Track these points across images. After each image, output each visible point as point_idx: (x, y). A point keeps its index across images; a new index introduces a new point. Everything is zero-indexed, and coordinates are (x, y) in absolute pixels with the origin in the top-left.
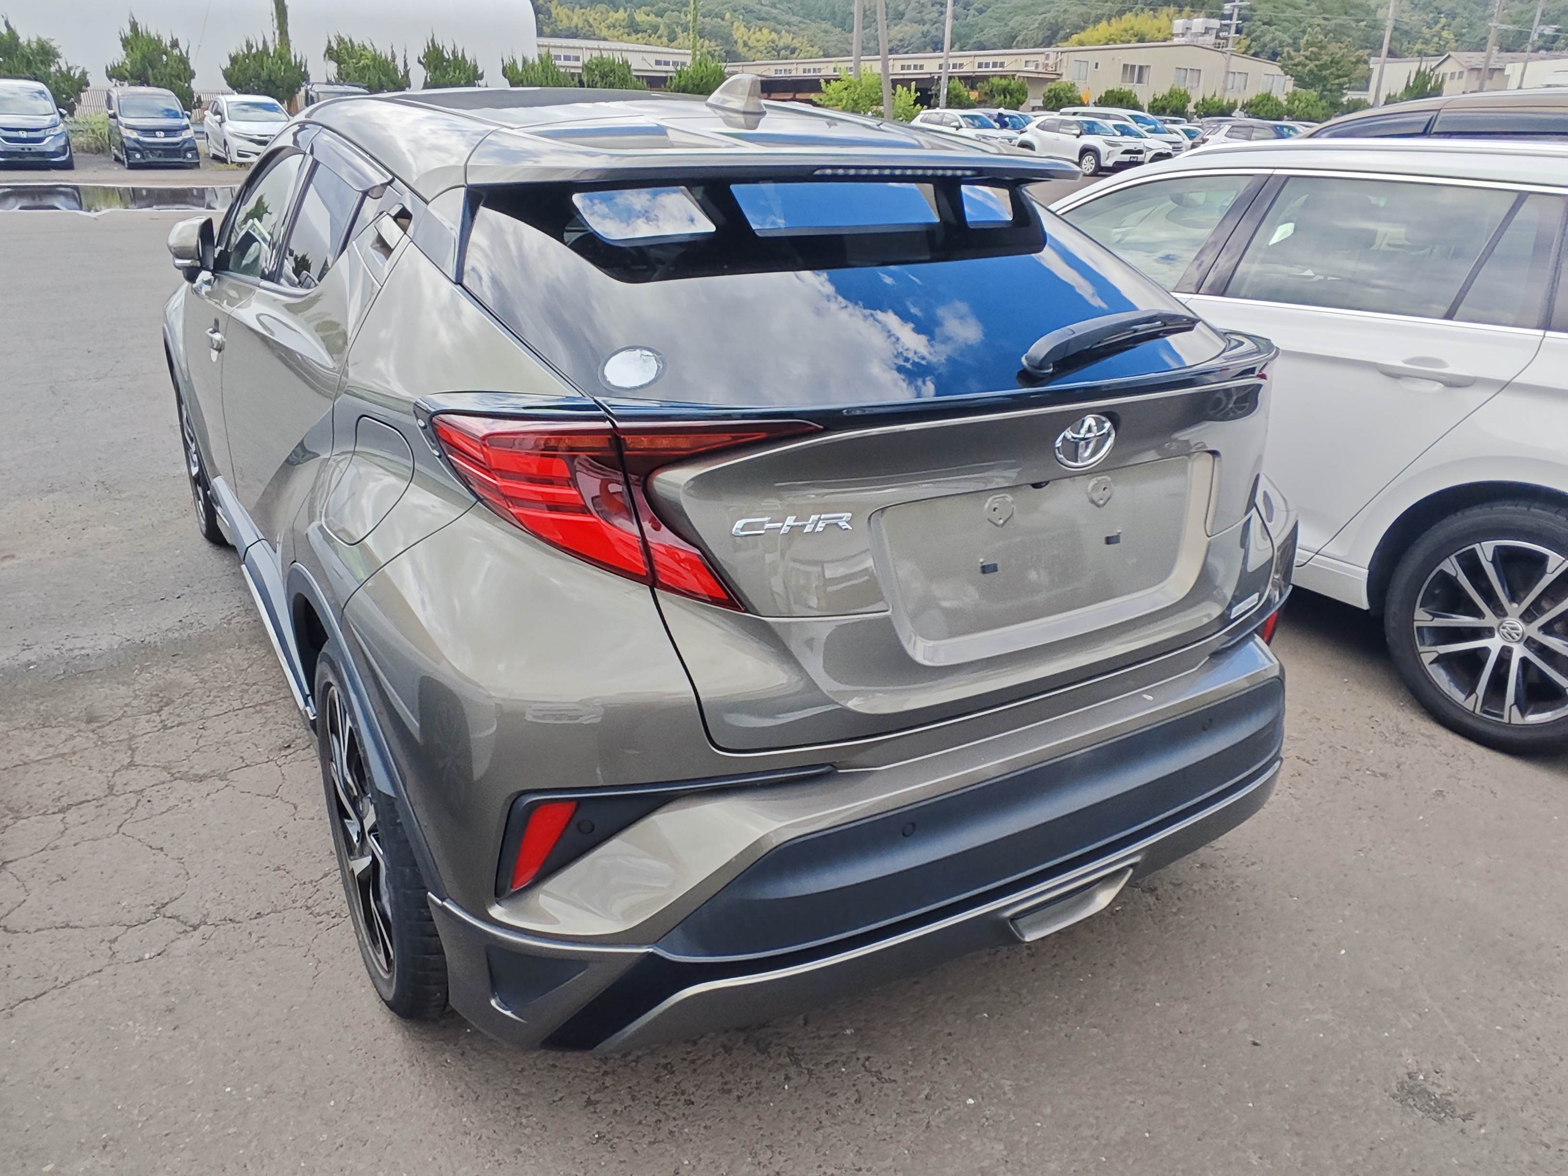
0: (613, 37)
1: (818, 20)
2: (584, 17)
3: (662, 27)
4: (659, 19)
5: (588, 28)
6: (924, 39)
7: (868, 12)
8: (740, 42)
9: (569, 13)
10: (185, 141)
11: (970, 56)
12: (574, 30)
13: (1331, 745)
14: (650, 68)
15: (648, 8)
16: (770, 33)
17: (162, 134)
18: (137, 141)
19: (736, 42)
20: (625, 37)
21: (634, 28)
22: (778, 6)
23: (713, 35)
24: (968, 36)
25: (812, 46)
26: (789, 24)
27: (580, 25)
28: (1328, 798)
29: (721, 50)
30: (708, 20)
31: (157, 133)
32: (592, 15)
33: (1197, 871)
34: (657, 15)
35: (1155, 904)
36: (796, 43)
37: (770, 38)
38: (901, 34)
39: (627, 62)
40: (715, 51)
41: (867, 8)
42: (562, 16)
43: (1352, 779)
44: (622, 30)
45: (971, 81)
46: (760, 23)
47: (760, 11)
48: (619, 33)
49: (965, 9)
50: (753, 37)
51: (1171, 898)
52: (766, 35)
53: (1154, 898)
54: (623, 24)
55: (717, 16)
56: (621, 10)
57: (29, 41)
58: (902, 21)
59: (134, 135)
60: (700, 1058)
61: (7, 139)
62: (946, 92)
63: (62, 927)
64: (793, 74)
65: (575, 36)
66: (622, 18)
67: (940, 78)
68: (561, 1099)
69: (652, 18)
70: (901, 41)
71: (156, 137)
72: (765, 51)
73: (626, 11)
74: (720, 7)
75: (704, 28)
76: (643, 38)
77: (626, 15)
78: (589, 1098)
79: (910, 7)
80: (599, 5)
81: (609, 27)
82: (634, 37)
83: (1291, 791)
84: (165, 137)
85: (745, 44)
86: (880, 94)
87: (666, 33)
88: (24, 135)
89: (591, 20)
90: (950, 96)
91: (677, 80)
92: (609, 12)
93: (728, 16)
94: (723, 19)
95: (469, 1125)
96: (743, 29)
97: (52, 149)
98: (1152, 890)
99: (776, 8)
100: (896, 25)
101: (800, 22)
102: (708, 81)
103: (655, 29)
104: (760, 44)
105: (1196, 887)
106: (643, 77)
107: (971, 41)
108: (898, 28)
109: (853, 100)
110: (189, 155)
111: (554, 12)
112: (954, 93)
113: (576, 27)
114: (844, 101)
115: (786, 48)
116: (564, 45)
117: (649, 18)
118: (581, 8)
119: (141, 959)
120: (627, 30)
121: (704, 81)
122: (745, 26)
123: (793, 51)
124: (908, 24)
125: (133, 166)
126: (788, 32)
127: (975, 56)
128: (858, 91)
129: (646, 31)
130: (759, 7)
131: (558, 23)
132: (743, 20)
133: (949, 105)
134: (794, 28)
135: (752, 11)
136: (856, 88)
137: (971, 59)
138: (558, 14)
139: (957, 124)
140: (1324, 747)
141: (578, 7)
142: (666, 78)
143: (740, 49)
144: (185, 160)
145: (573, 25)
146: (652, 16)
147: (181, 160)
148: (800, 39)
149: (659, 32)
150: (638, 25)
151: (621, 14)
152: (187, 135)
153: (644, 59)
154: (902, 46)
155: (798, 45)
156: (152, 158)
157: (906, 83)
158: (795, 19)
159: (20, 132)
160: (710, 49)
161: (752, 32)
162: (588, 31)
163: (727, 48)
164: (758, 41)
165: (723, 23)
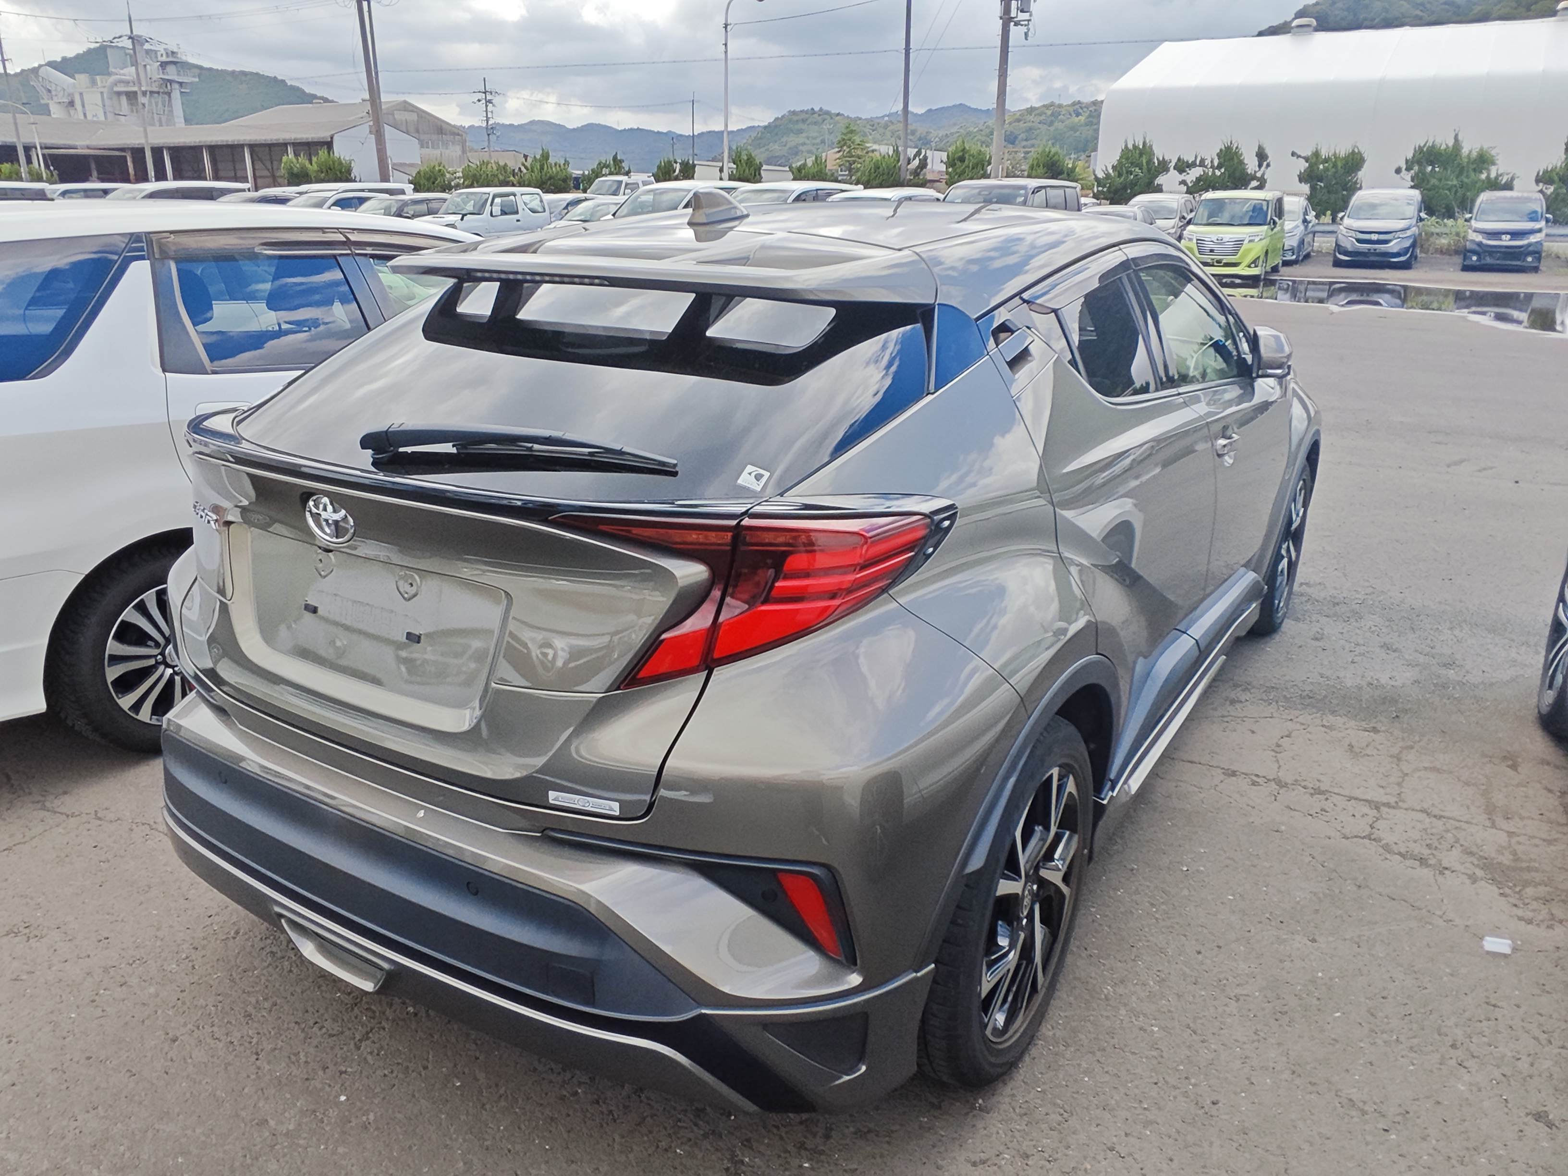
10: (1529, 245)
17: (1509, 237)
18: (1480, 244)
31: (1504, 237)
57: (1470, 152)
59: (1479, 238)
61: (1359, 241)
71: (1501, 240)
84: (1510, 240)
88: (1374, 237)
97: (1395, 250)
110: (1530, 259)
125: (1466, 268)
144: (1524, 264)
147: (1518, 263)
152: (1533, 239)
156: (1489, 260)
159: (1373, 235)
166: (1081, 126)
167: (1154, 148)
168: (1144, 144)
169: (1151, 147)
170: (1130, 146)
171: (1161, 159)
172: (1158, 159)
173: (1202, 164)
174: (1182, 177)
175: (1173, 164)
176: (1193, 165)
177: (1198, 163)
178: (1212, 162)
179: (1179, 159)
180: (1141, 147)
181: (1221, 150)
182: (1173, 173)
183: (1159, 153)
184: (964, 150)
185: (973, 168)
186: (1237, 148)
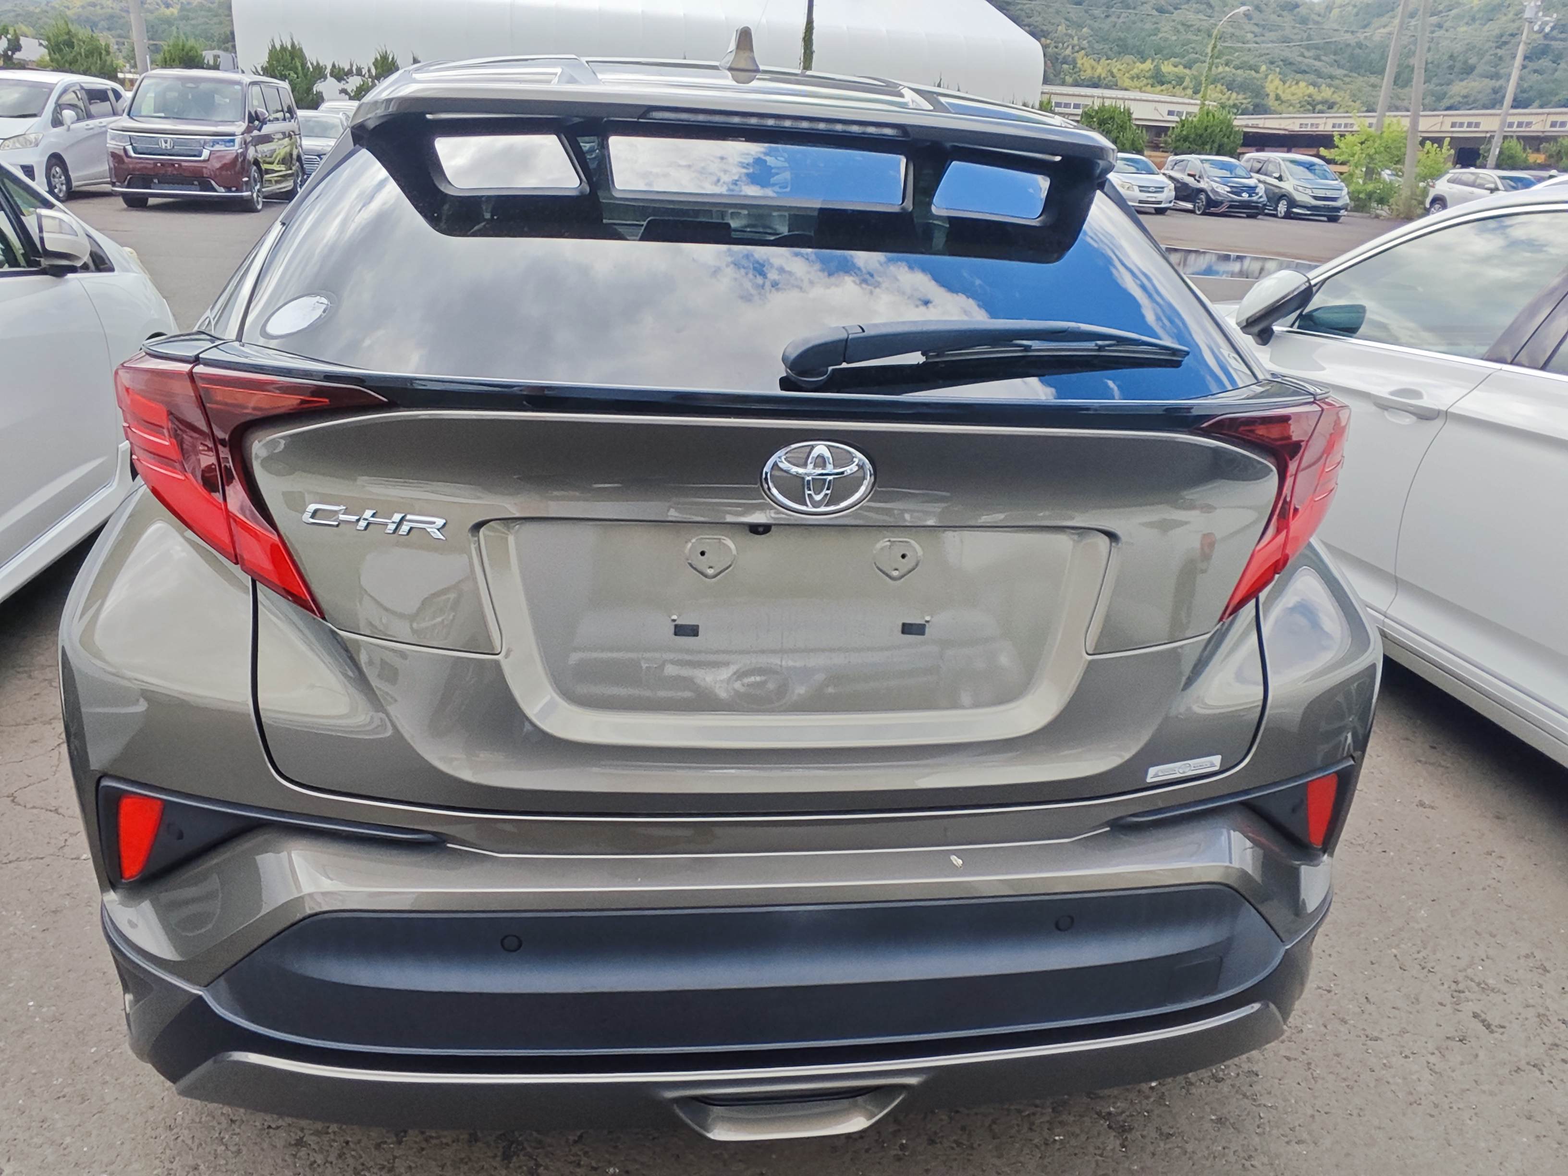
0: (1136, 88)
1: (1368, 73)
2: (1109, 68)
3: (1187, 79)
4: (1187, 71)
5: (1110, 78)
6: (1494, 96)
7: (1430, 66)
8: (1272, 96)
9: (1094, 63)
11: (1543, 114)
12: (1096, 80)
13: (1542, 1011)
14: (1161, 118)
15: (1177, 60)
16: (1307, 86)
19: (1268, 95)
20: (1149, 88)
21: (1158, 79)
22: (1323, 58)
23: (1243, 87)
24: (1554, 93)
25: (1354, 101)
26: (1332, 77)
27: (1103, 76)
28: (1486, 1087)
29: (1249, 103)
30: (1239, 72)
32: (1116, 66)
33: (1207, 1126)
34: (1185, 67)
35: (1113, 1150)
36: (1336, 98)
37: (1308, 92)
38: (1467, 90)
39: (1129, 110)
40: (1242, 104)
41: (1429, 61)
42: (1087, 65)
43: (1545, 1071)
44: (1145, 81)
45: (1534, 142)
46: (1299, 76)
47: (1300, 63)
48: (1142, 84)
49: (1554, 62)
50: (1288, 91)
51: (1143, 1149)
52: (1302, 89)
53: (1118, 1142)
54: (1147, 75)
55: (1251, 68)
56: (1149, 61)
58: (1471, 76)
60: (438, 1138)
62: (1497, 152)
63: (51, 811)
64: (1321, 128)
65: (1096, 86)
66: (1147, 69)
67: (1492, 137)
68: (278, 1128)
69: (1180, 70)
70: (1465, 97)
72: (1299, 105)
73: (1153, 61)
74: (1257, 59)
75: (1234, 81)
76: (1167, 90)
77: (1152, 67)
78: (302, 1138)
79: (1483, 61)
80: (1127, 56)
81: (1132, 78)
82: (1159, 88)
83: (1432, 1059)
85: (1278, 98)
86: (1403, 149)
87: (1191, 86)
89: (1115, 71)
90: (1502, 157)
91: (1179, 130)
92: (1134, 63)
93: (1263, 68)
94: (1257, 72)
95: (179, 1120)
96: (1277, 82)
98: (1123, 1130)
99: (1320, 60)
100: (1462, 80)
101: (1345, 76)
102: (1213, 131)
103: (1180, 80)
104: (1295, 97)
105: (1190, 1148)
106: (1143, 126)
107: (1556, 99)
108: (1464, 83)
109: (1368, 155)
111: (1079, 62)
112: (1507, 153)
113: (1099, 77)
114: (1356, 157)
115: (1324, 102)
116: (1076, 93)
117: (1176, 70)
118: (1107, 59)
119: (78, 858)
120: (1150, 81)
121: (1209, 131)
122: (1281, 80)
123: (1331, 107)
124: (1477, 78)
126: (1330, 86)
127: (1548, 114)
128: (1376, 145)
129: (1170, 82)
130: (1300, 59)
131: (1082, 73)
132: (1280, 73)
133: (1498, 167)
134: (1337, 82)
135: (1290, 64)
136: (1374, 142)
137: (1544, 117)
138: (1083, 64)
139: (1492, 186)
140: (1531, 1013)
141: (1105, 58)
142: (1168, 128)
143: (1271, 102)
145: (1096, 74)
146: (1181, 67)
148: (1342, 93)
149: (1185, 84)
150: (1164, 76)
151: (1148, 65)
153: (1156, 109)
154: (1467, 103)
155: (1338, 99)
157: (1438, 141)
158: (1339, 72)
160: (1237, 102)
161: (1287, 85)
162: (1109, 81)
163: (1257, 101)
164: (1293, 95)
165: (1257, 76)
166: (175, 19)
167: (305, 51)
168: (293, 45)
169: (301, 50)
170: (278, 47)
171: (315, 64)
172: (312, 64)
173: (359, 73)
174: (341, 85)
175: (328, 71)
176: (349, 73)
177: (354, 71)
178: (369, 71)
179: (334, 66)
180: (289, 48)
181: (376, 59)
182: (331, 80)
183: (312, 56)
184: (69, 33)
185: (87, 57)
186: (393, 58)
